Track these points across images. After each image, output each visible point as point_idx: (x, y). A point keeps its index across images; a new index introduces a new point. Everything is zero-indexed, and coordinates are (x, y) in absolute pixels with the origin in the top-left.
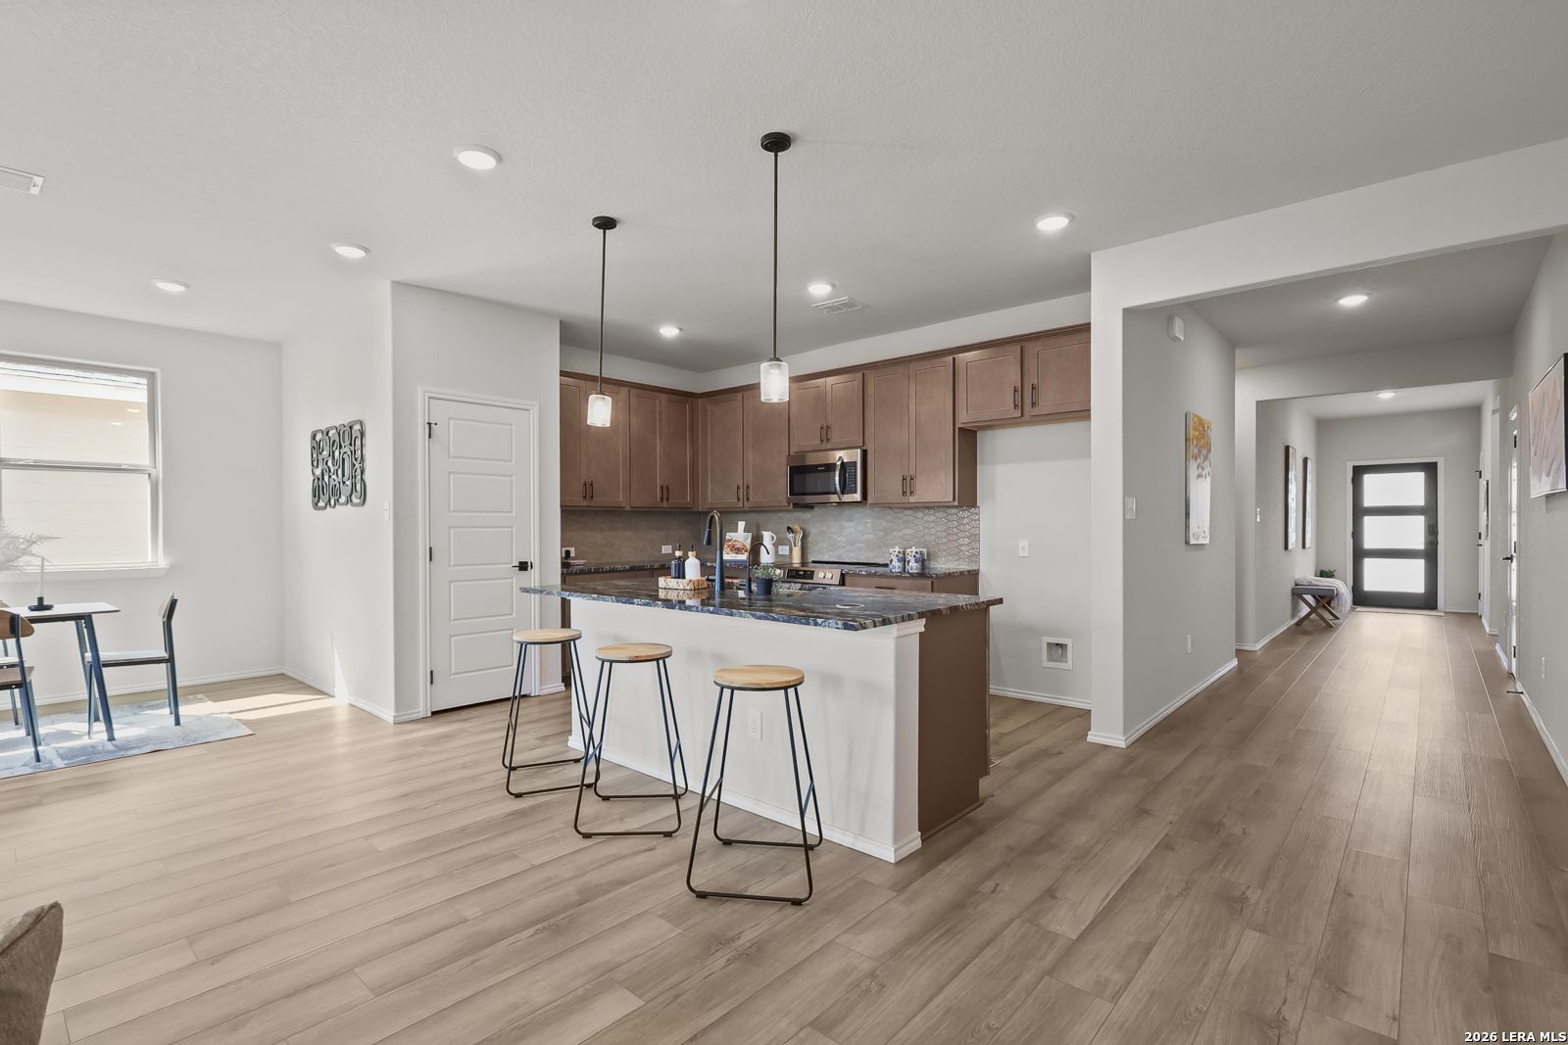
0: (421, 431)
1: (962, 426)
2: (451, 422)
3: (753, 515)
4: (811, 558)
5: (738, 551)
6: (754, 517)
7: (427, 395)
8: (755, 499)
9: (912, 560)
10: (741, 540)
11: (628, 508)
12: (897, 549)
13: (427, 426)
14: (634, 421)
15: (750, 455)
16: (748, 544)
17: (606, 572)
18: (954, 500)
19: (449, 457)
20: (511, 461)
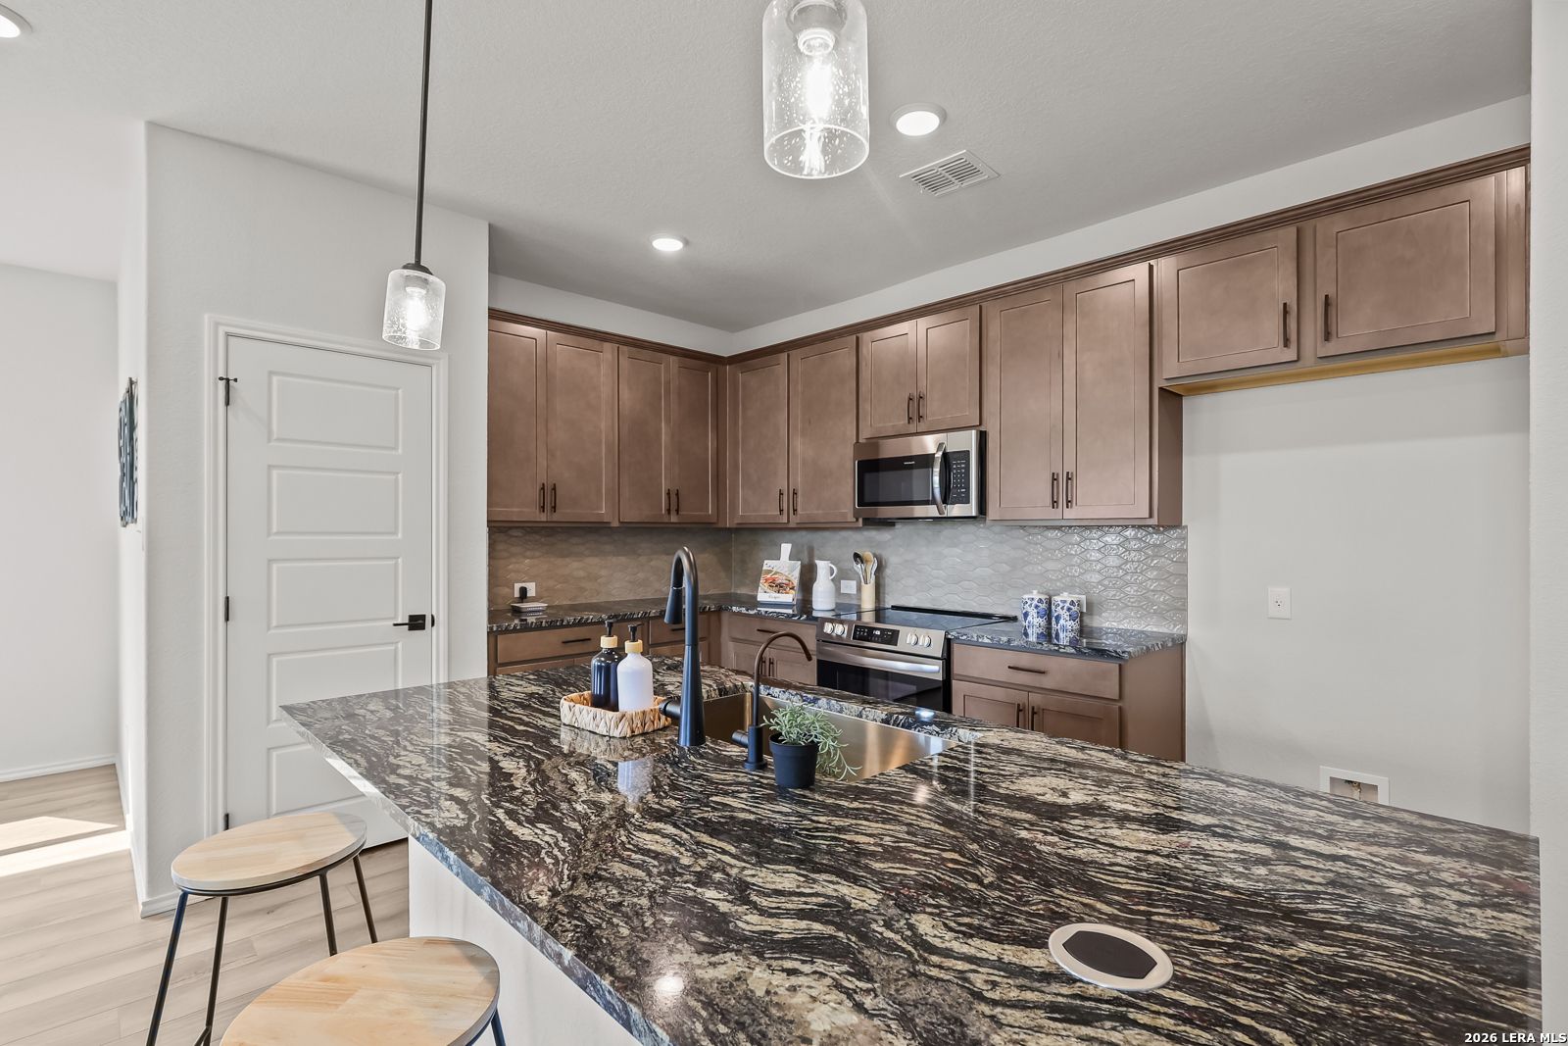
0: (210, 394)
1: (1164, 384)
2: (275, 379)
3: (804, 533)
4: (889, 602)
5: (780, 587)
6: (805, 537)
7: (222, 330)
8: (806, 510)
9: (1065, 614)
10: (785, 571)
11: (615, 524)
12: (1036, 595)
13: (222, 384)
14: (625, 394)
15: (798, 445)
16: (795, 578)
17: (568, 626)
18: (1151, 516)
19: (269, 440)
20: (395, 448)
